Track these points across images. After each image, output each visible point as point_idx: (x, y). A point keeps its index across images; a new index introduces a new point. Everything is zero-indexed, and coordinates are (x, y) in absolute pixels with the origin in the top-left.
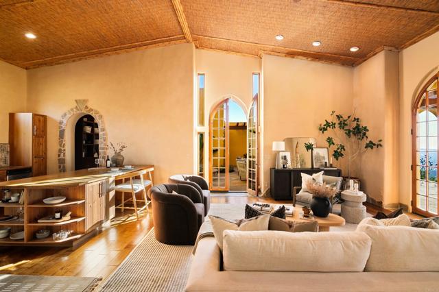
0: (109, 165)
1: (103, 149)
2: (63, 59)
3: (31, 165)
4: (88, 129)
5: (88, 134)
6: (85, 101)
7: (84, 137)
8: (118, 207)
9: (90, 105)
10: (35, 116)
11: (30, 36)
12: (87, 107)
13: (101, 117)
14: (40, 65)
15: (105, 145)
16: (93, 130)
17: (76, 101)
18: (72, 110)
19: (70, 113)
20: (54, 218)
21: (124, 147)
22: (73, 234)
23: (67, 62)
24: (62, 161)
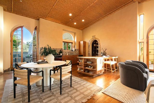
0: (102, 55)
1: (99, 50)
2: (89, 25)
3: (83, 54)
4: (95, 45)
5: (95, 47)
6: (95, 36)
7: (94, 47)
8: (105, 69)
9: (96, 37)
10: (83, 42)
11: (83, 21)
12: (95, 38)
13: (99, 40)
14: (85, 28)
15: (100, 49)
16: (96, 45)
17: (92, 36)
18: (91, 39)
19: (91, 40)
20: (89, 67)
21: (106, 49)
22: (93, 73)
23: (90, 26)
24: (89, 54)
